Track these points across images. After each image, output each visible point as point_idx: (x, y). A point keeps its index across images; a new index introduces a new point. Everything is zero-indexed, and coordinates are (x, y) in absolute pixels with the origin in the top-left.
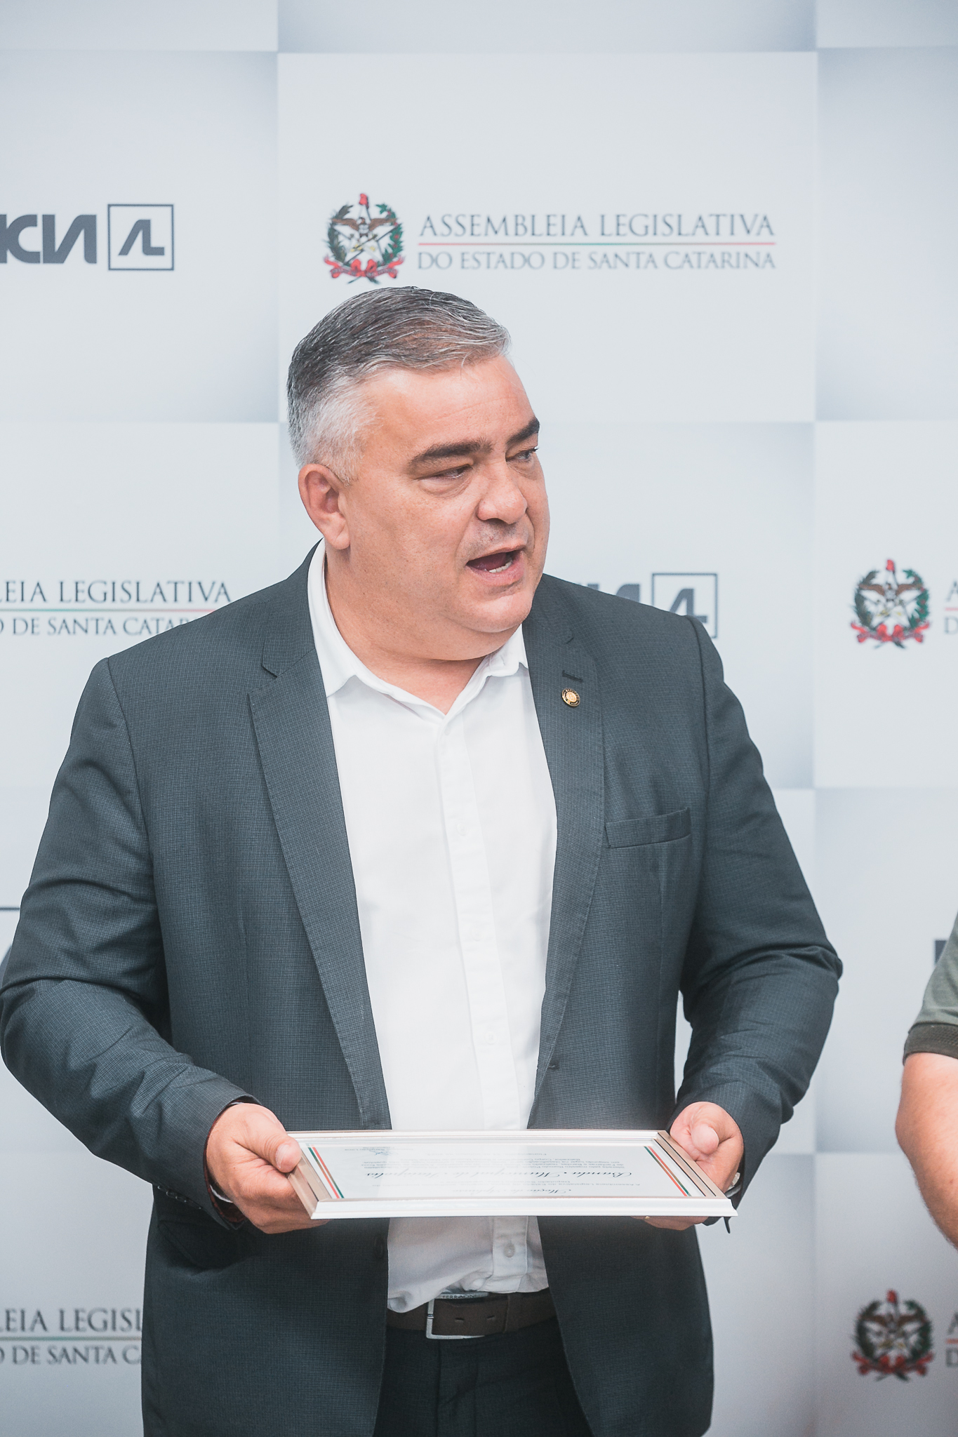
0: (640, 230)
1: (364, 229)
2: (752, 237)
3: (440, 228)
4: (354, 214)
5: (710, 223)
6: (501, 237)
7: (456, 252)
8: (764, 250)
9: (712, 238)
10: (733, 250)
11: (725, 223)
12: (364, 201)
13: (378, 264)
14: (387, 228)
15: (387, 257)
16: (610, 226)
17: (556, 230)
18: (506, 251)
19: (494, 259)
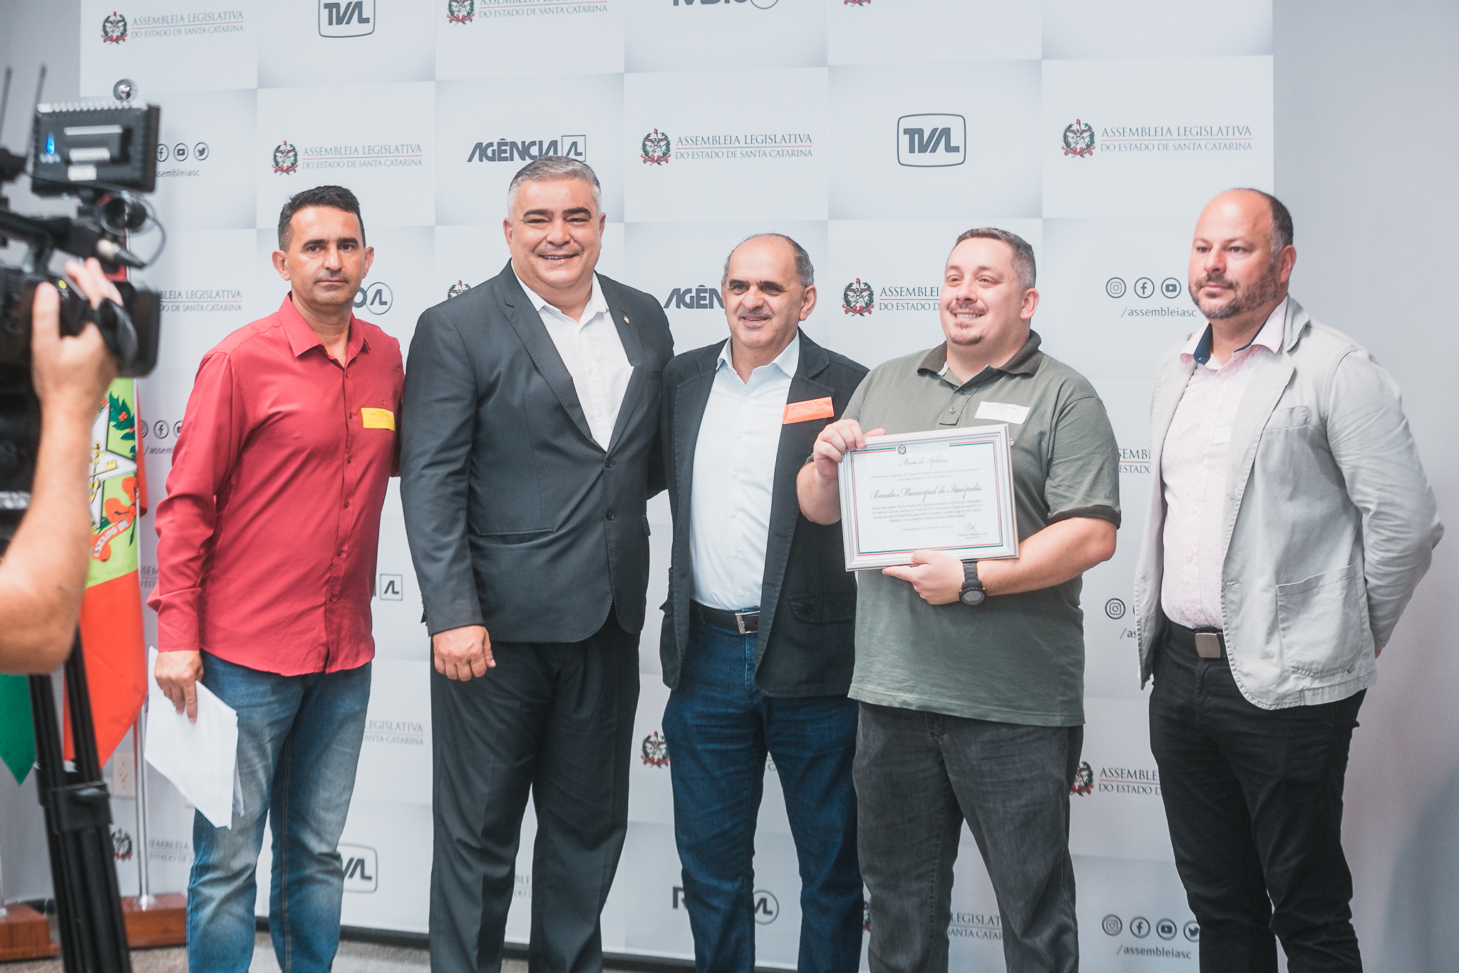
0: (760, 141)
1: (656, 143)
2: (803, 144)
3: (684, 142)
4: (652, 137)
5: (787, 138)
6: (707, 145)
7: (690, 152)
8: (808, 149)
9: (788, 144)
10: (796, 149)
11: (793, 138)
12: (656, 132)
13: (661, 157)
14: (665, 142)
15: (664, 154)
16: (749, 140)
17: (728, 142)
18: (709, 151)
19: (704, 154)
